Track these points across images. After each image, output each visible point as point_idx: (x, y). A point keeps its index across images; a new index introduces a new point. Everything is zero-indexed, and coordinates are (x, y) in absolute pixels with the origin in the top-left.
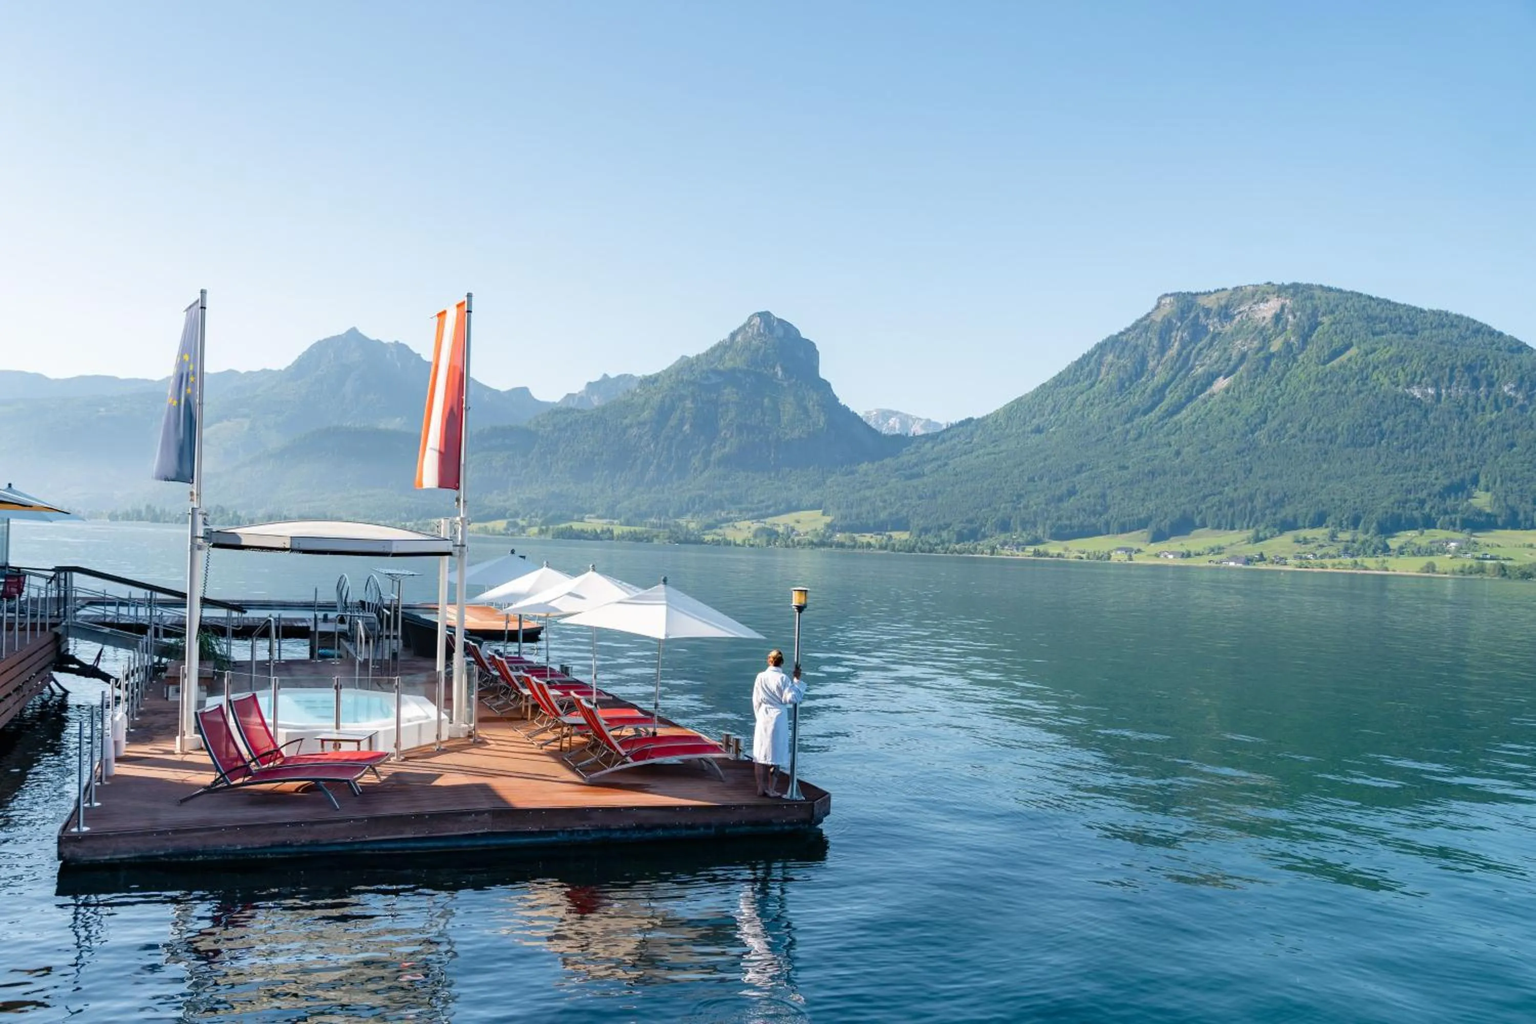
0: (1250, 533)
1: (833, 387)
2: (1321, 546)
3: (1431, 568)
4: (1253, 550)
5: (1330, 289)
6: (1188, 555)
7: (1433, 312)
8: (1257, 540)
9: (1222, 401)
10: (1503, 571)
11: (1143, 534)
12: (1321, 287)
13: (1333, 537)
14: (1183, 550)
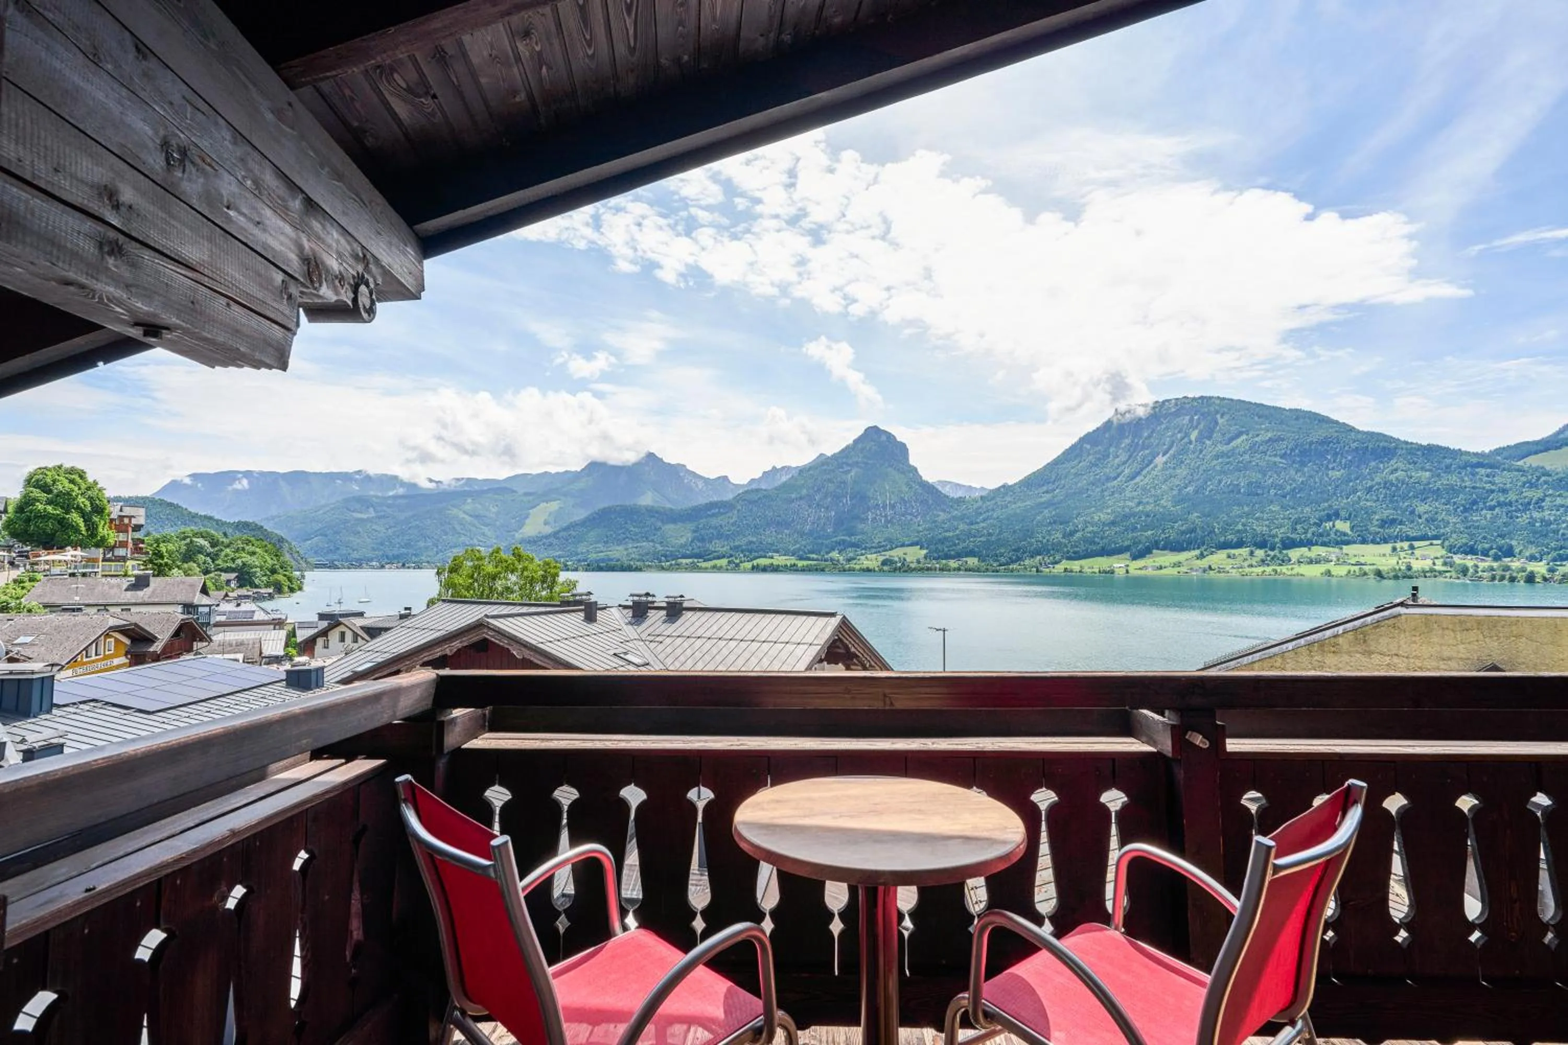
0: (1197, 552)
1: (919, 470)
2: (1245, 560)
3: (1328, 573)
4: (1204, 563)
5: (1224, 399)
6: (1161, 568)
7: (1290, 410)
8: (1202, 556)
9: (1163, 470)
10: (1379, 574)
11: (1127, 555)
12: (1218, 397)
13: (1252, 553)
14: (1157, 564)
